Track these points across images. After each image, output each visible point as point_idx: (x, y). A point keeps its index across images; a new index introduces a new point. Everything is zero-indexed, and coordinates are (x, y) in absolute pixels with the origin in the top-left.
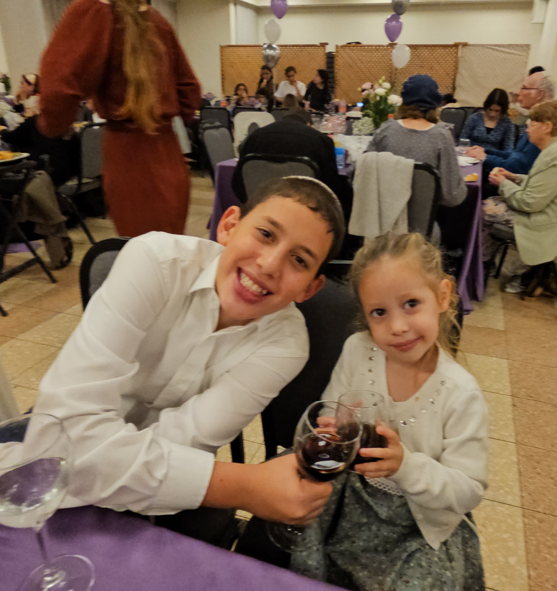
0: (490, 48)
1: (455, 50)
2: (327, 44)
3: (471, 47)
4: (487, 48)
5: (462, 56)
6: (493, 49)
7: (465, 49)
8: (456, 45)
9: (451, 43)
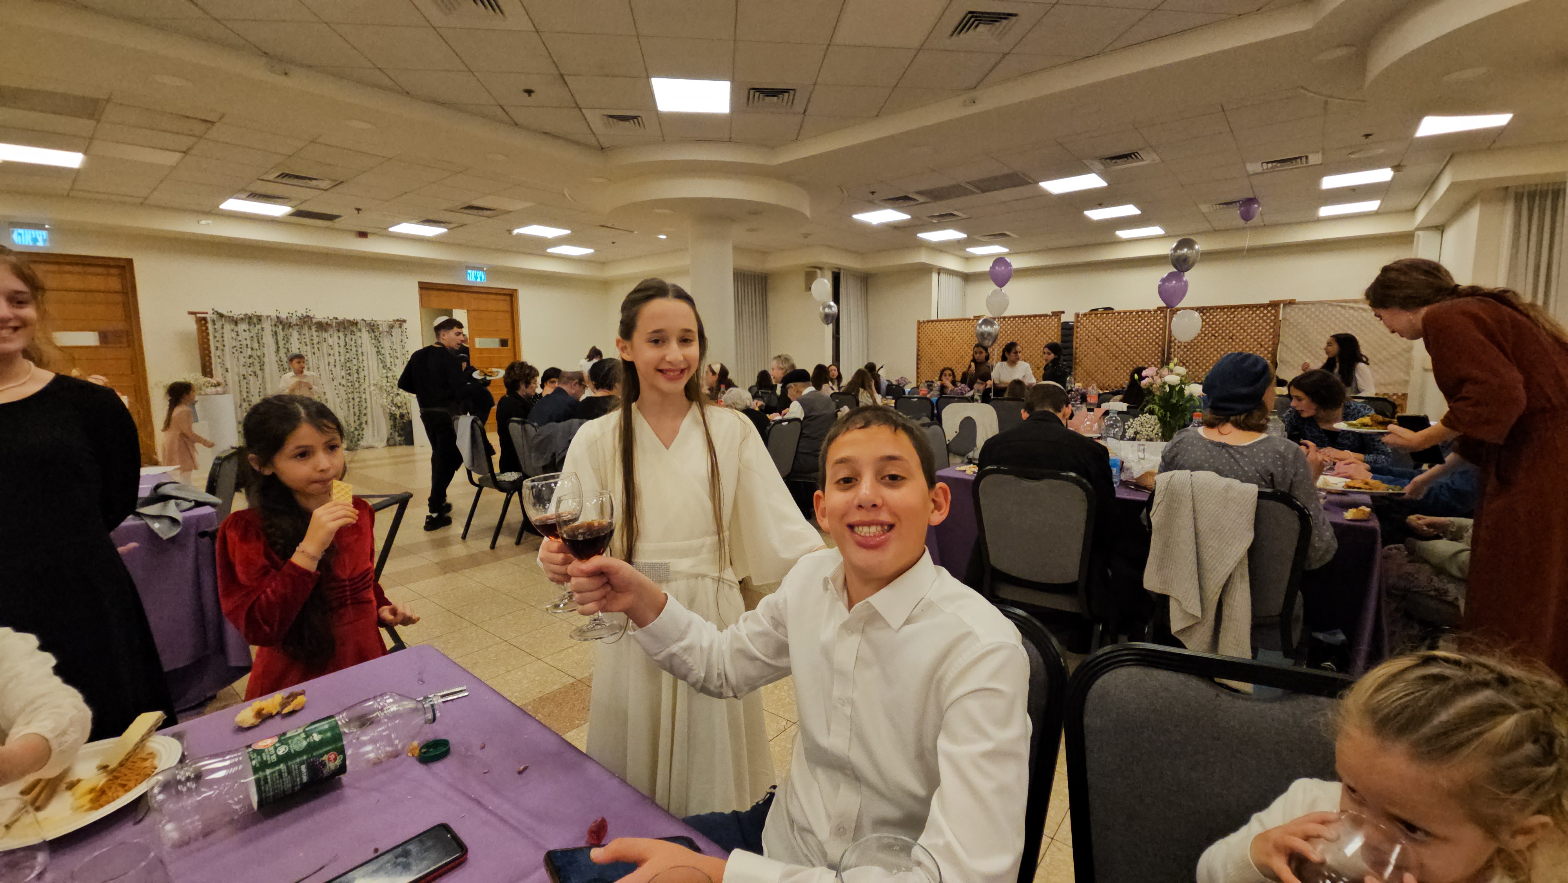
0: (1338, 305)
1: (1273, 311)
2: (1063, 312)
3: (1301, 306)
4: (1331, 305)
5: (1283, 319)
6: (1341, 306)
7: (1288, 309)
8: (1275, 305)
9: (1266, 301)
